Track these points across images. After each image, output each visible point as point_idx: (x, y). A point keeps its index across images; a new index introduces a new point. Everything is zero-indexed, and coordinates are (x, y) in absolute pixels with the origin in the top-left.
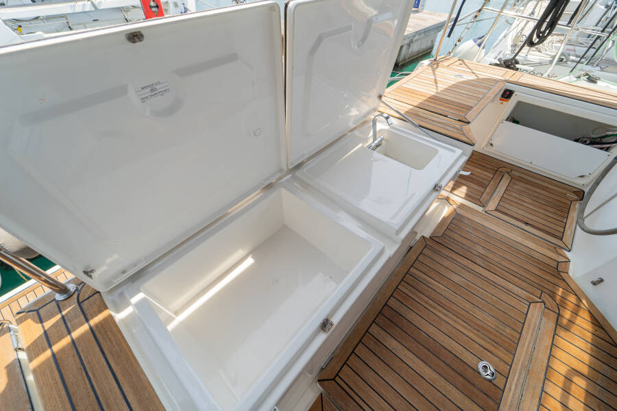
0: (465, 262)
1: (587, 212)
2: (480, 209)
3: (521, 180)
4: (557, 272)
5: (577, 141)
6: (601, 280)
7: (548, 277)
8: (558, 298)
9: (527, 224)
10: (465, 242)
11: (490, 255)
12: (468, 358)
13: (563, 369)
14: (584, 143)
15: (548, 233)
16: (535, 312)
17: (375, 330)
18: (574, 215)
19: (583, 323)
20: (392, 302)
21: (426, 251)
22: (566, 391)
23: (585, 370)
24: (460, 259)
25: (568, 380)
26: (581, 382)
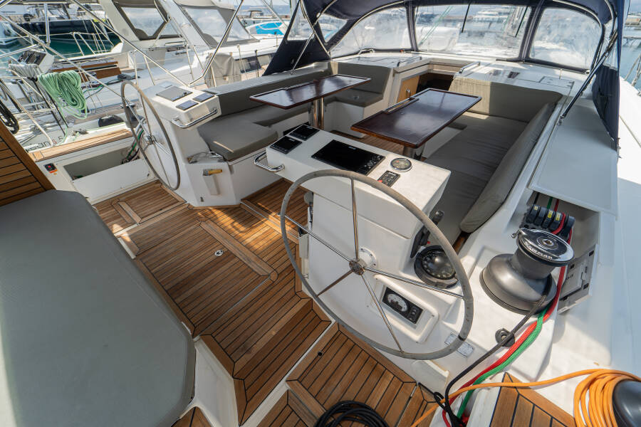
0: (164, 243)
1: (167, 183)
2: (135, 225)
3: (130, 198)
4: (191, 210)
5: (122, 163)
6: (202, 198)
7: (191, 215)
8: (202, 216)
9: (161, 210)
10: (151, 240)
11: (167, 231)
12: (211, 259)
13: (230, 227)
14: (126, 162)
15: (172, 204)
16: (204, 226)
17: (178, 300)
18: (168, 191)
19: (217, 212)
20: (167, 287)
21: (144, 261)
22: (237, 229)
23: (232, 221)
24: (161, 245)
25: (234, 227)
26: (236, 224)
